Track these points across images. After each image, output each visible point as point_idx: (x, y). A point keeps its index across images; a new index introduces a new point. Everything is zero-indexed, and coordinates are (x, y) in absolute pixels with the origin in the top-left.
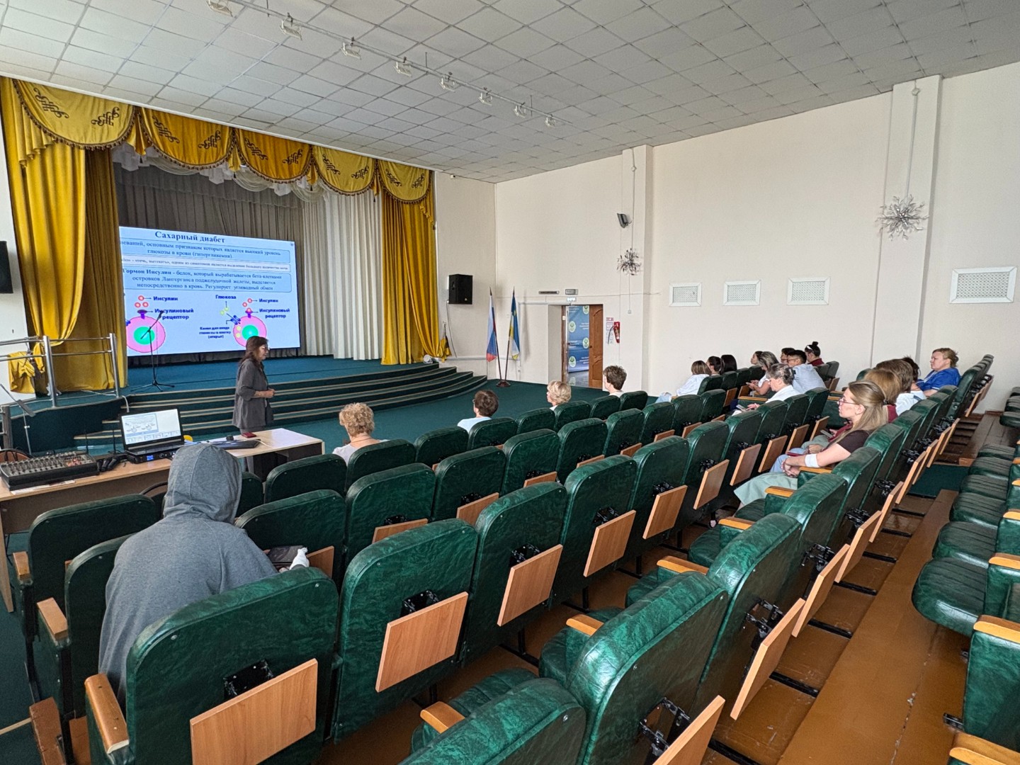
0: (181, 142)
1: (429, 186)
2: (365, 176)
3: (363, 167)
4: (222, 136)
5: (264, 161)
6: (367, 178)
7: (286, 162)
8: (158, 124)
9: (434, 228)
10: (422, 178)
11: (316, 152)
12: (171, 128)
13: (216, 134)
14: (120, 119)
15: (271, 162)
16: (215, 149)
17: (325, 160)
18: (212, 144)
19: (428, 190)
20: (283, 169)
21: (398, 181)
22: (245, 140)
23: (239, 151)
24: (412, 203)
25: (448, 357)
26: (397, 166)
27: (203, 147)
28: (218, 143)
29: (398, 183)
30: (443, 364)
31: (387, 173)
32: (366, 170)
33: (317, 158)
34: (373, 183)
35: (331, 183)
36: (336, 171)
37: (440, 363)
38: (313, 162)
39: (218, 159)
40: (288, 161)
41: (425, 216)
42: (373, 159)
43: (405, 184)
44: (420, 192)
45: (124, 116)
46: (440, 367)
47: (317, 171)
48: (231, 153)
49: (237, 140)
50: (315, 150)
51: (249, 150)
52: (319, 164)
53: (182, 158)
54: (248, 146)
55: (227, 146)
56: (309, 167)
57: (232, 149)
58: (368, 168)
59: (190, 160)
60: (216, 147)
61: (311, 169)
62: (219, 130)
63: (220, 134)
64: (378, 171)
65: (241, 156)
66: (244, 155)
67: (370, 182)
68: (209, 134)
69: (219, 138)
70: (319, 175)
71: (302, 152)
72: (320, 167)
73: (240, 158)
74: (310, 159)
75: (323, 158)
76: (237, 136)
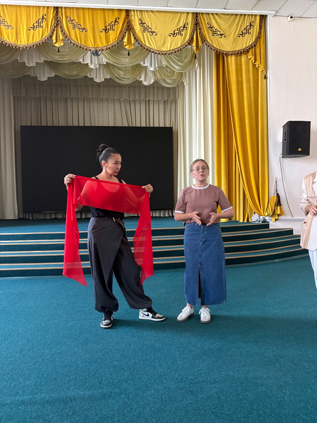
0: (14, 29)
1: (260, 33)
2: (183, 33)
3: (181, 24)
4: (47, 17)
5: (83, 34)
6: (186, 34)
7: (104, 31)
9: (266, 78)
10: (251, 25)
11: (133, 18)
12: (7, 19)
13: (43, 17)
15: (90, 33)
16: (41, 29)
17: (142, 23)
18: (39, 26)
19: (258, 38)
20: (100, 38)
21: (222, 33)
22: (67, 17)
23: (61, 27)
24: (239, 54)
25: (280, 217)
26: (220, 18)
27: (32, 29)
28: (44, 24)
29: (221, 35)
30: (275, 225)
31: (208, 26)
32: (184, 27)
33: (133, 23)
34: (192, 38)
35: (147, 44)
36: (152, 32)
37: (271, 223)
38: (129, 28)
39: (44, 37)
40: (106, 30)
41: (254, 65)
42: (193, 13)
43: (229, 35)
44: (248, 41)
46: (271, 227)
47: (133, 35)
48: (54, 31)
49: (60, 18)
50: (132, 16)
51: (71, 26)
52: (135, 28)
53: (15, 41)
54: (70, 22)
55: (51, 25)
56: (125, 33)
57: (55, 27)
58: (187, 24)
59: (21, 42)
60: (42, 27)
61: (127, 34)
62: (45, 12)
63: (45, 15)
64: (198, 25)
65: (62, 32)
66: (65, 31)
67: (190, 38)
68: (37, 17)
69: (45, 20)
70: (135, 38)
71: (119, 19)
72: (136, 31)
73: (62, 34)
74: (126, 25)
75: (140, 20)
76: (60, 14)
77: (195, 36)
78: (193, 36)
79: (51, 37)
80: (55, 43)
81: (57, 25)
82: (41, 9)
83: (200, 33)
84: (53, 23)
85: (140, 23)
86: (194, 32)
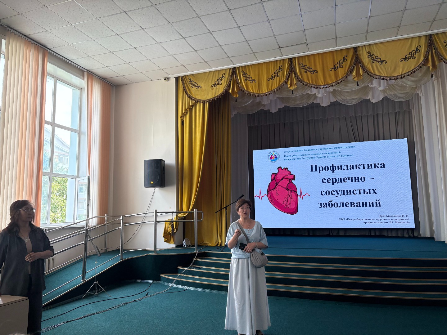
0: (257, 82)
2: (416, 56)
3: (414, 48)
5: (313, 75)
6: (420, 56)
7: (333, 70)
8: (244, 74)
11: (361, 52)
12: (252, 75)
13: (280, 67)
14: (225, 79)
15: (320, 74)
17: (371, 56)
18: (277, 76)
20: (330, 76)
22: (299, 64)
23: (294, 74)
27: (271, 79)
32: (417, 49)
33: (362, 57)
35: (377, 73)
36: (382, 62)
38: (357, 61)
39: (280, 84)
40: (335, 68)
42: (426, 36)
45: (227, 76)
47: (362, 68)
48: (289, 77)
49: (294, 66)
50: (360, 51)
51: (303, 71)
52: (364, 61)
53: (257, 91)
54: (302, 67)
55: (286, 73)
56: (354, 67)
57: (290, 74)
58: (420, 47)
59: (262, 91)
60: (279, 76)
61: (355, 68)
62: (281, 64)
63: (282, 66)
64: (432, 46)
65: (296, 77)
66: (298, 76)
67: (424, 59)
68: (275, 68)
69: (281, 70)
70: (364, 70)
71: (347, 56)
72: (365, 63)
73: (295, 79)
74: (355, 60)
75: (368, 53)
76: (294, 63)
77: (430, 57)
78: (428, 57)
79: (286, 83)
80: (290, 87)
81: (291, 72)
82: (278, 62)
83: (436, 52)
84: (288, 71)
85: (369, 56)
86: (428, 53)
